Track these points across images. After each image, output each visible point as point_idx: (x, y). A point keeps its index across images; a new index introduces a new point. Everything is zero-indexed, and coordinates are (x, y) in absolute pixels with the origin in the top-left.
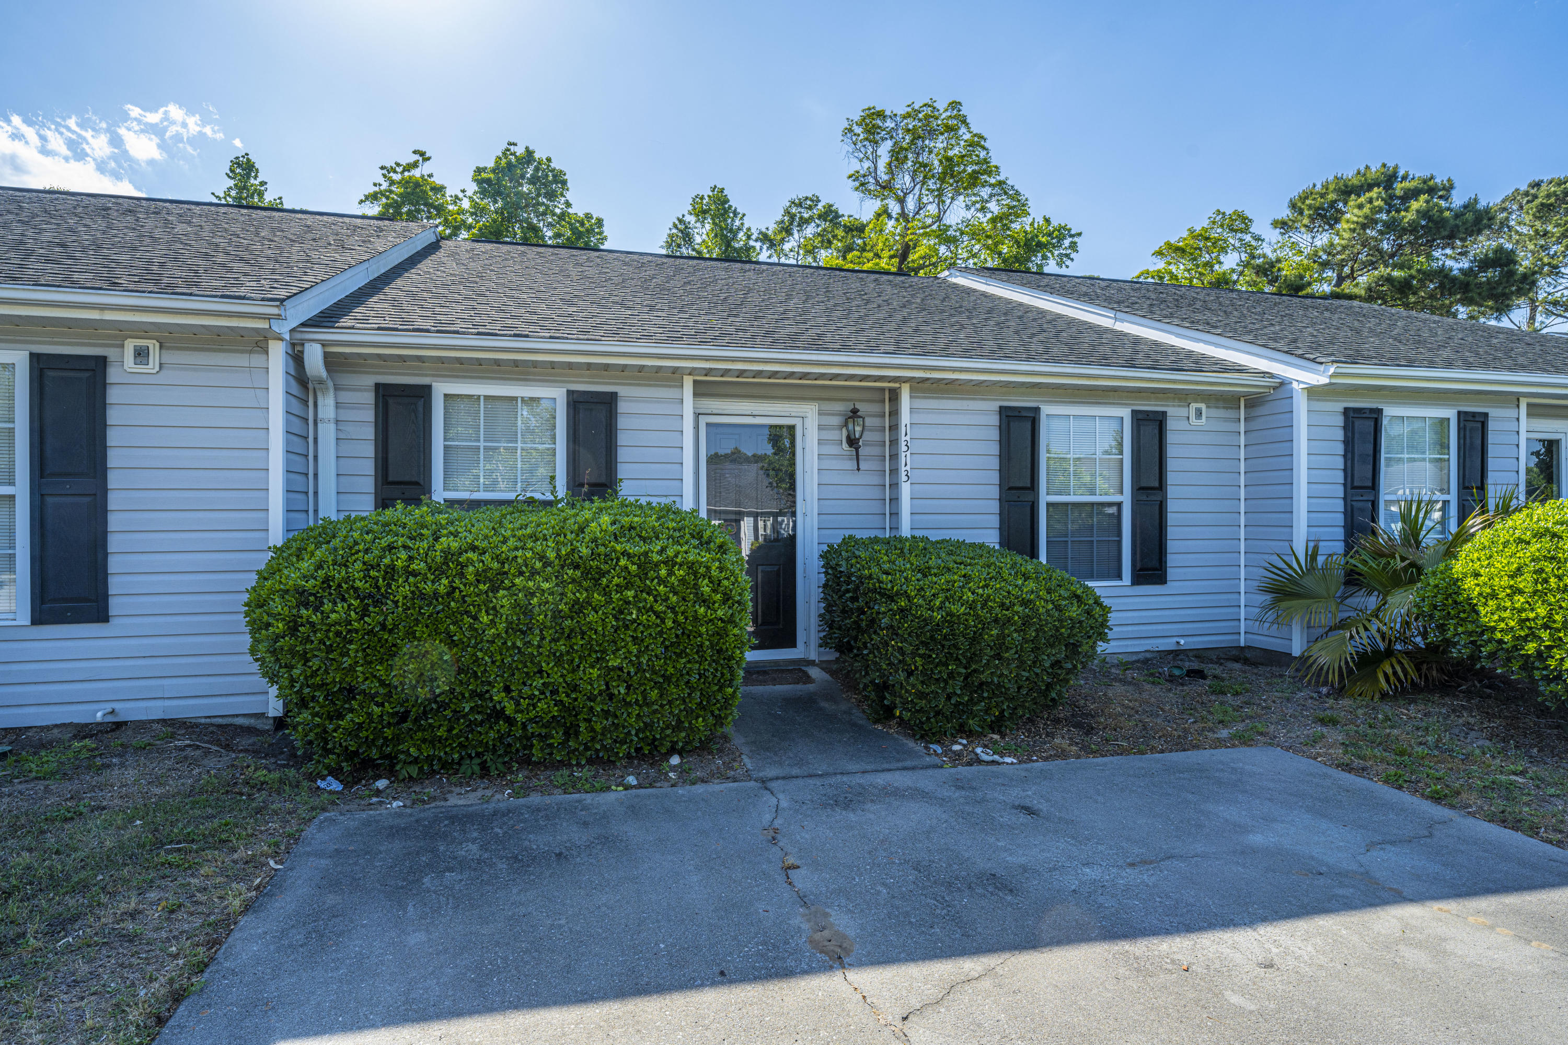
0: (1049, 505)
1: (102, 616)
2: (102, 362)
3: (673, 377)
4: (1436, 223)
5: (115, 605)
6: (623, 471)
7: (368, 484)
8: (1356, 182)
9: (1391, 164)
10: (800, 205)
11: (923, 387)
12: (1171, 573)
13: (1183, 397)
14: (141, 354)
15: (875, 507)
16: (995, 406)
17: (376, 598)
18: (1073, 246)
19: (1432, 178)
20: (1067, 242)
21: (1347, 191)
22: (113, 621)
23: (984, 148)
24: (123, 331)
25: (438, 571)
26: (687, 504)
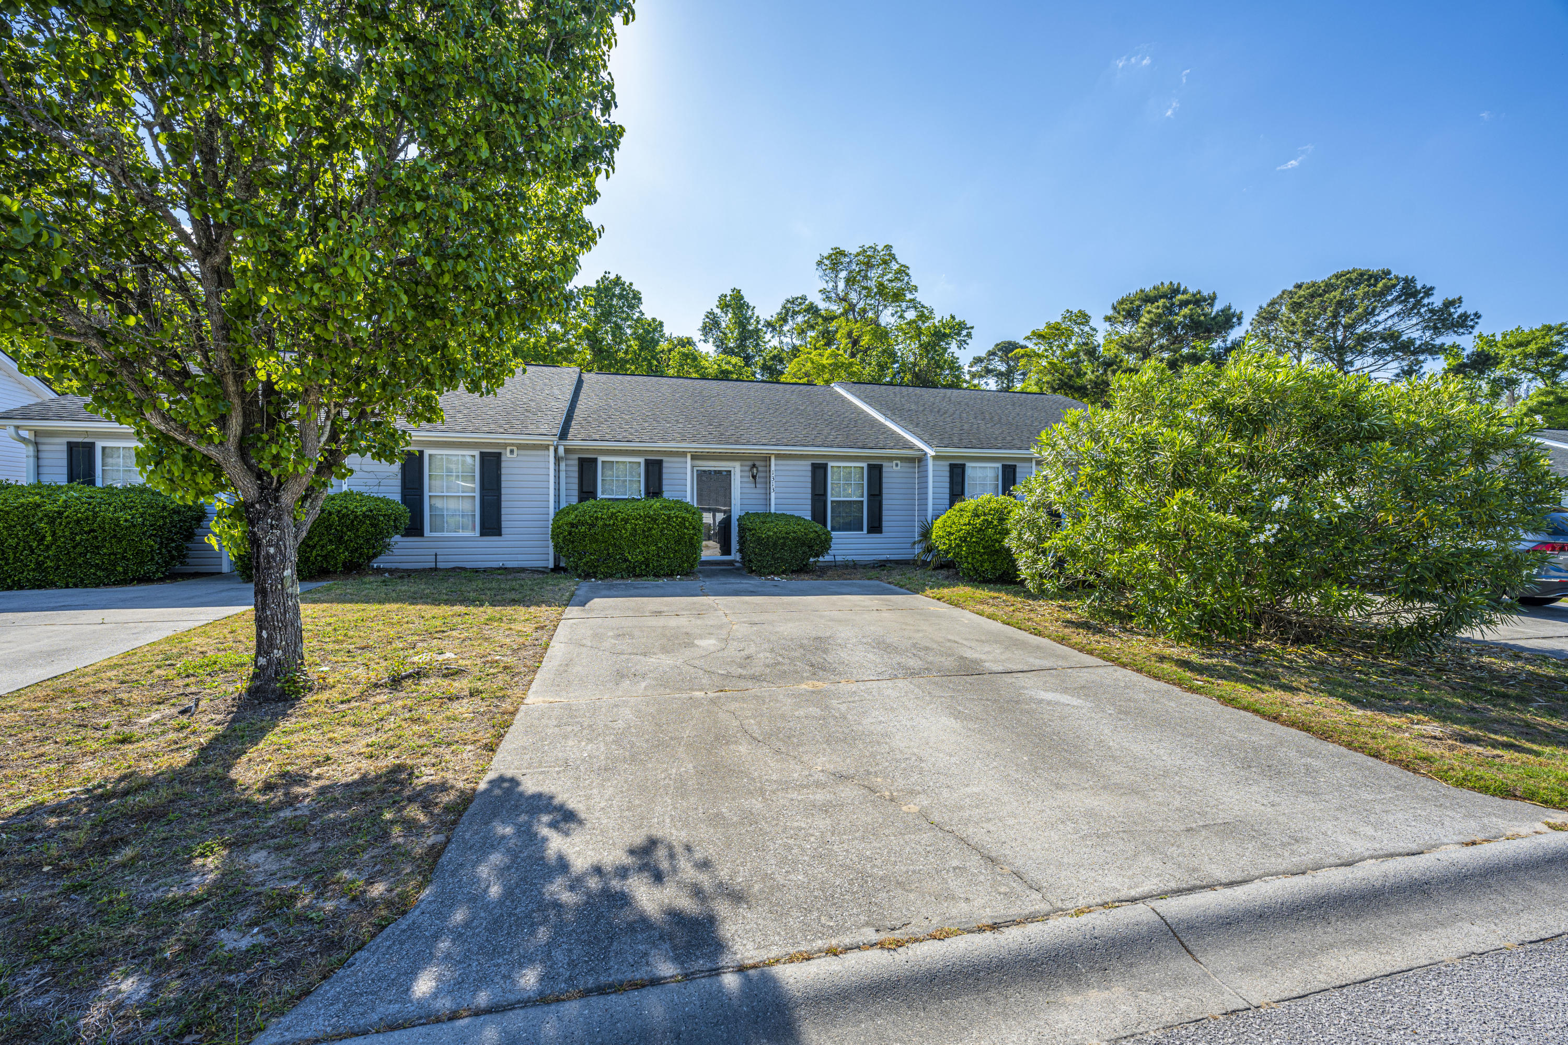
0: (832, 502)
1: (500, 534)
2: (500, 454)
3: (684, 454)
4: (1196, 323)
5: (504, 531)
6: (665, 488)
7: (576, 493)
8: (1152, 294)
9: (1175, 283)
10: (793, 303)
11: (778, 456)
12: (884, 529)
13: (890, 459)
14: (512, 452)
15: (763, 502)
16: (809, 463)
17: (593, 525)
18: (969, 335)
19: (1199, 292)
20: (964, 332)
21: (1148, 299)
22: (504, 537)
23: (908, 275)
24: (505, 445)
25: (610, 518)
26: (689, 499)
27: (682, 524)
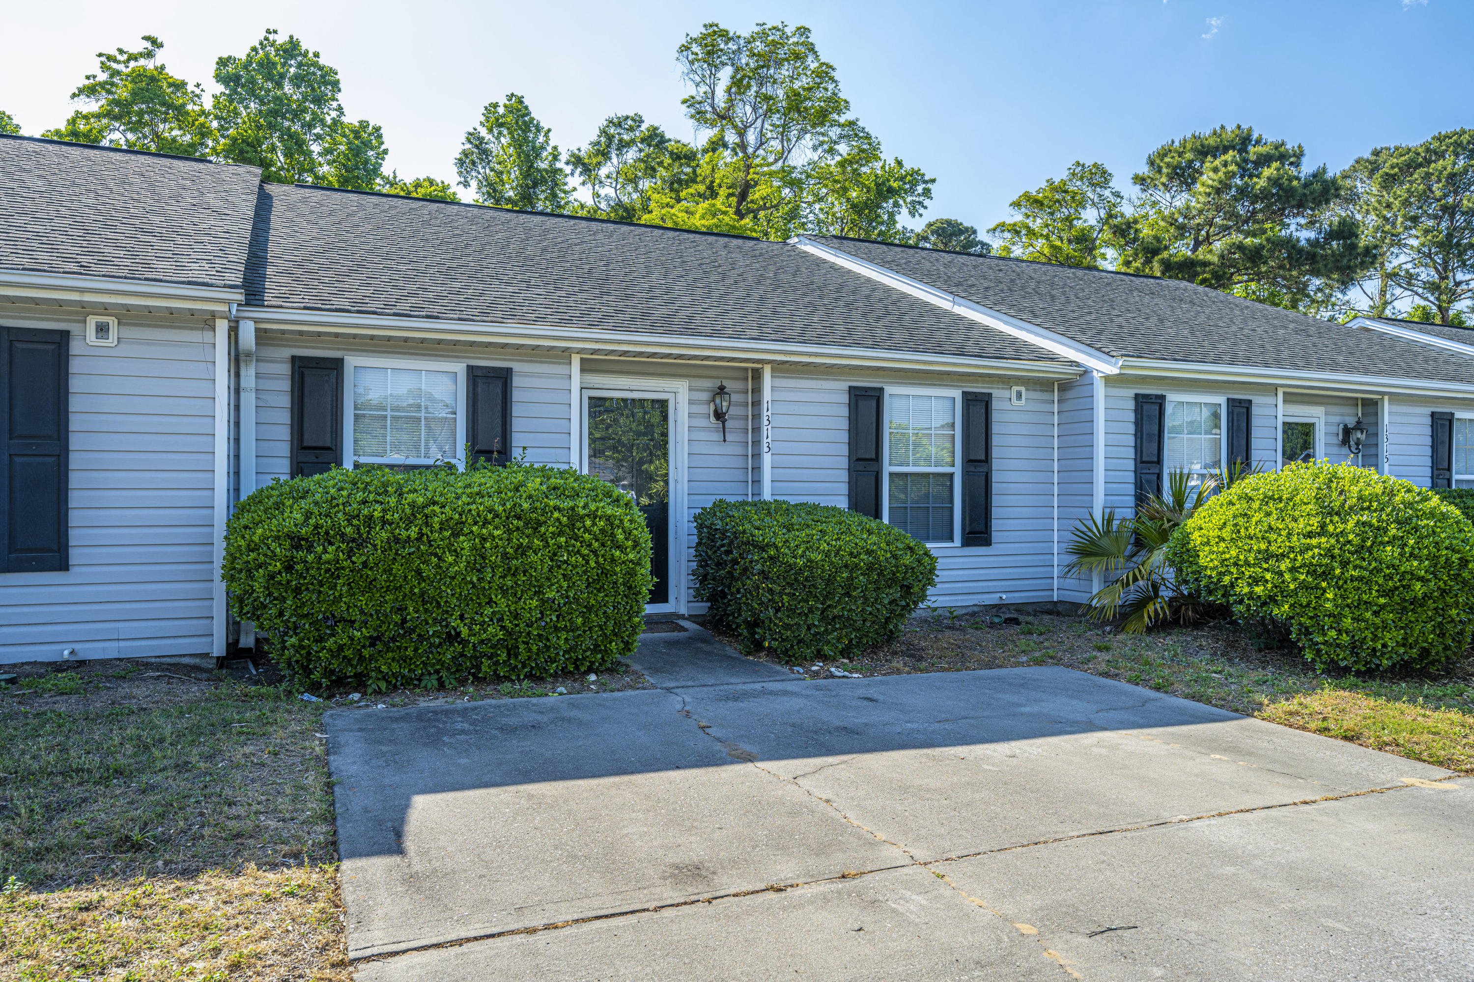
0: (891, 475)
1: (63, 565)
2: (65, 335)
3: (564, 355)
4: (1285, 191)
5: (75, 555)
6: (518, 440)
7: (284, 449)
8: (1212, 142)
9: (1245, 126)
10: (619, 125)
11: (782, 368)
12: (995, 536)
13: (1007, 381)
14: (102, 330)
15: (739, 475)
16: (845, 385)
17: (358, 542)
18: (927, 193)
19: (1283, 144)
20: (920, 189)
21: (1204, 151)
22: (73, 570)
24: (83, 310)
25: (409, 521)
27: (607, 536)
